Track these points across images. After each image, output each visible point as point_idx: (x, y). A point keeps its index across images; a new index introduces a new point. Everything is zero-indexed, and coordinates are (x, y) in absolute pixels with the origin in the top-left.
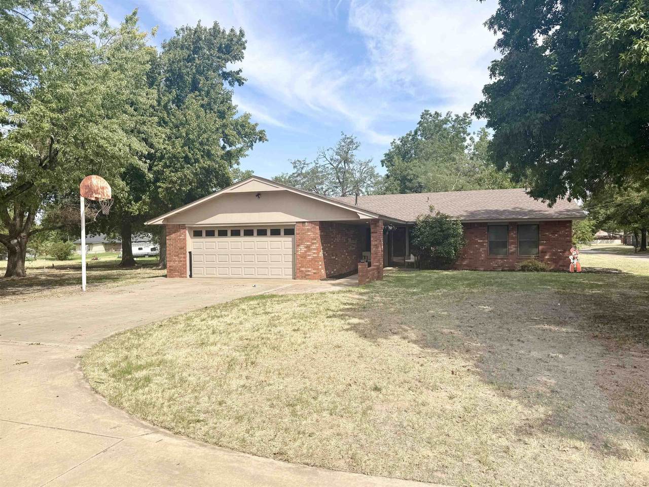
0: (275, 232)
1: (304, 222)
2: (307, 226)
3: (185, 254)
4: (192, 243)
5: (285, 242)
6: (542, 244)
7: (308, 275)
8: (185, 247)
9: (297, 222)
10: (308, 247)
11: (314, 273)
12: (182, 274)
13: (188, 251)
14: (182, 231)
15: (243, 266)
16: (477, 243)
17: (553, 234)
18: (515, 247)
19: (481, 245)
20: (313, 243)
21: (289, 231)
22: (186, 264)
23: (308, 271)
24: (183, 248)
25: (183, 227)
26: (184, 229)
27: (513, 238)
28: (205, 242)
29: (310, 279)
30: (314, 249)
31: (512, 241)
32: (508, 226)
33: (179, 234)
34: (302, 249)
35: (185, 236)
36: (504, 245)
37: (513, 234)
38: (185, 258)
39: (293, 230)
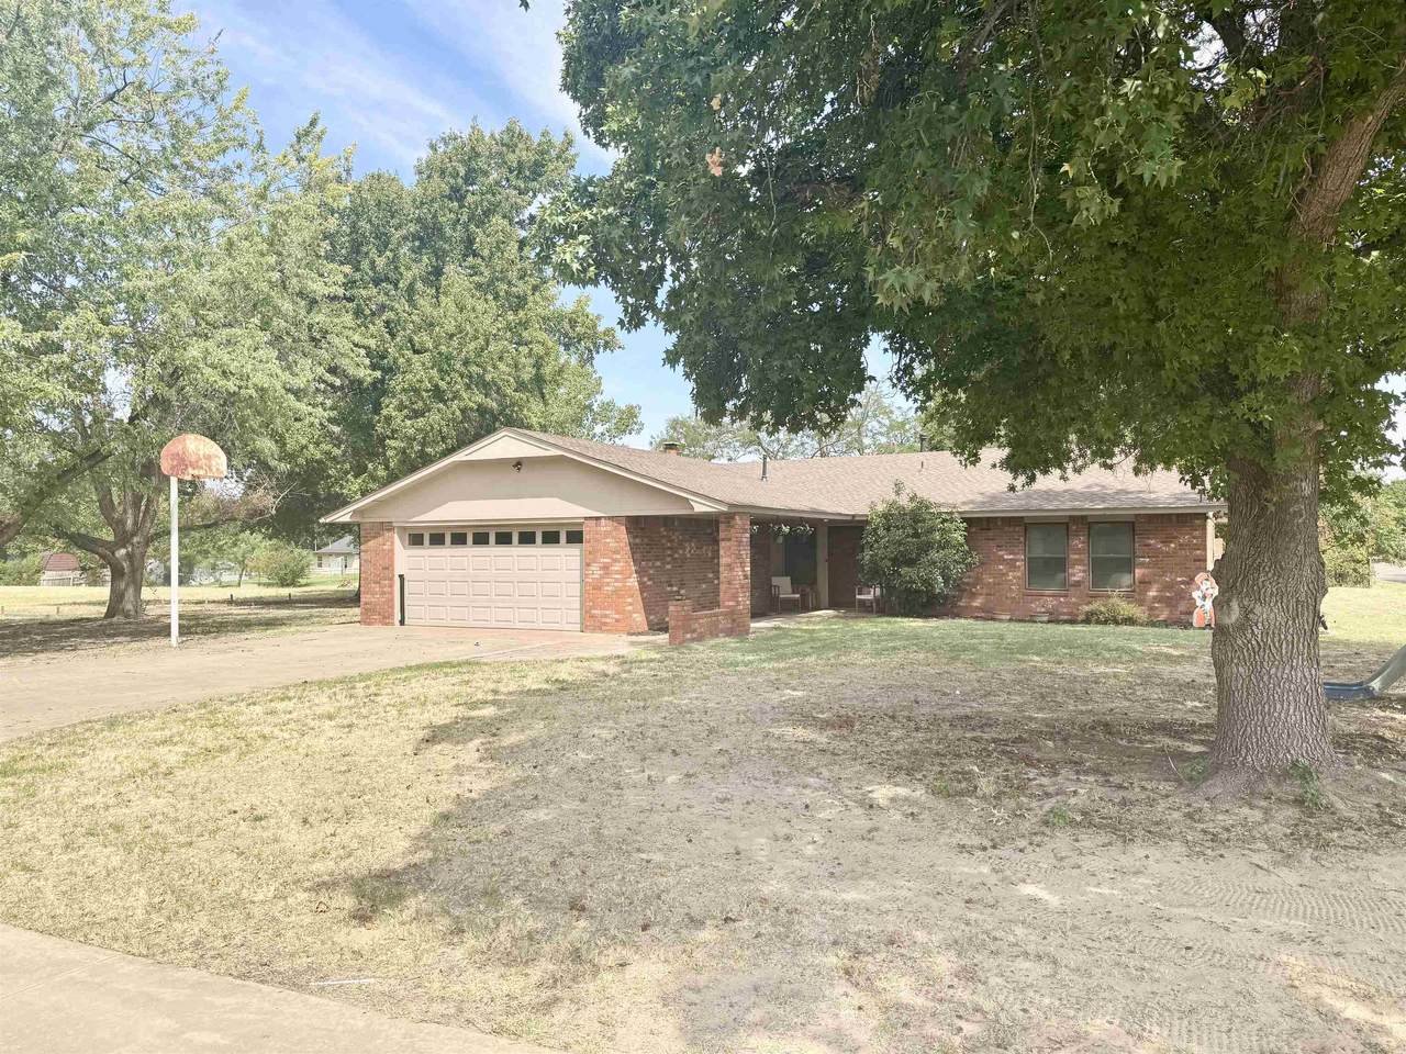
0: (551, 538)
1: (598, 518)
2: (605, 526)
3: (392, 579)
4: (405, 559)
5: (565, 558)
6: (1142, 565)
7: (605, 624)
8: (392, 565)
9: (586, 518)
10: (605, 568)
11: (617, 621)
12: (386, 619)
13: (397, 572)
14: (387, 534)
15: (492, 605)
16: (1002, 561)
17: (1166, 542)
18: (1084, 571)
19: (1011, 564)
20: (615, 561)
21: (575, 537)
22: (392, 600)
23: (606, 616)
24: (389, 567)
25: (386, 527)
26: (389, 530)
27: (1078, 551)
28: (429, 555)
29: (609, 631)
30: (617, 572)
31: (1076, 557)
32: (1067, 524)
33: (380, 539)
34: (595, 571)
35: (392, 543)
36: (1061, 565)
37: (1078, 543)
38: (391, 586)
39: (581, 533)
